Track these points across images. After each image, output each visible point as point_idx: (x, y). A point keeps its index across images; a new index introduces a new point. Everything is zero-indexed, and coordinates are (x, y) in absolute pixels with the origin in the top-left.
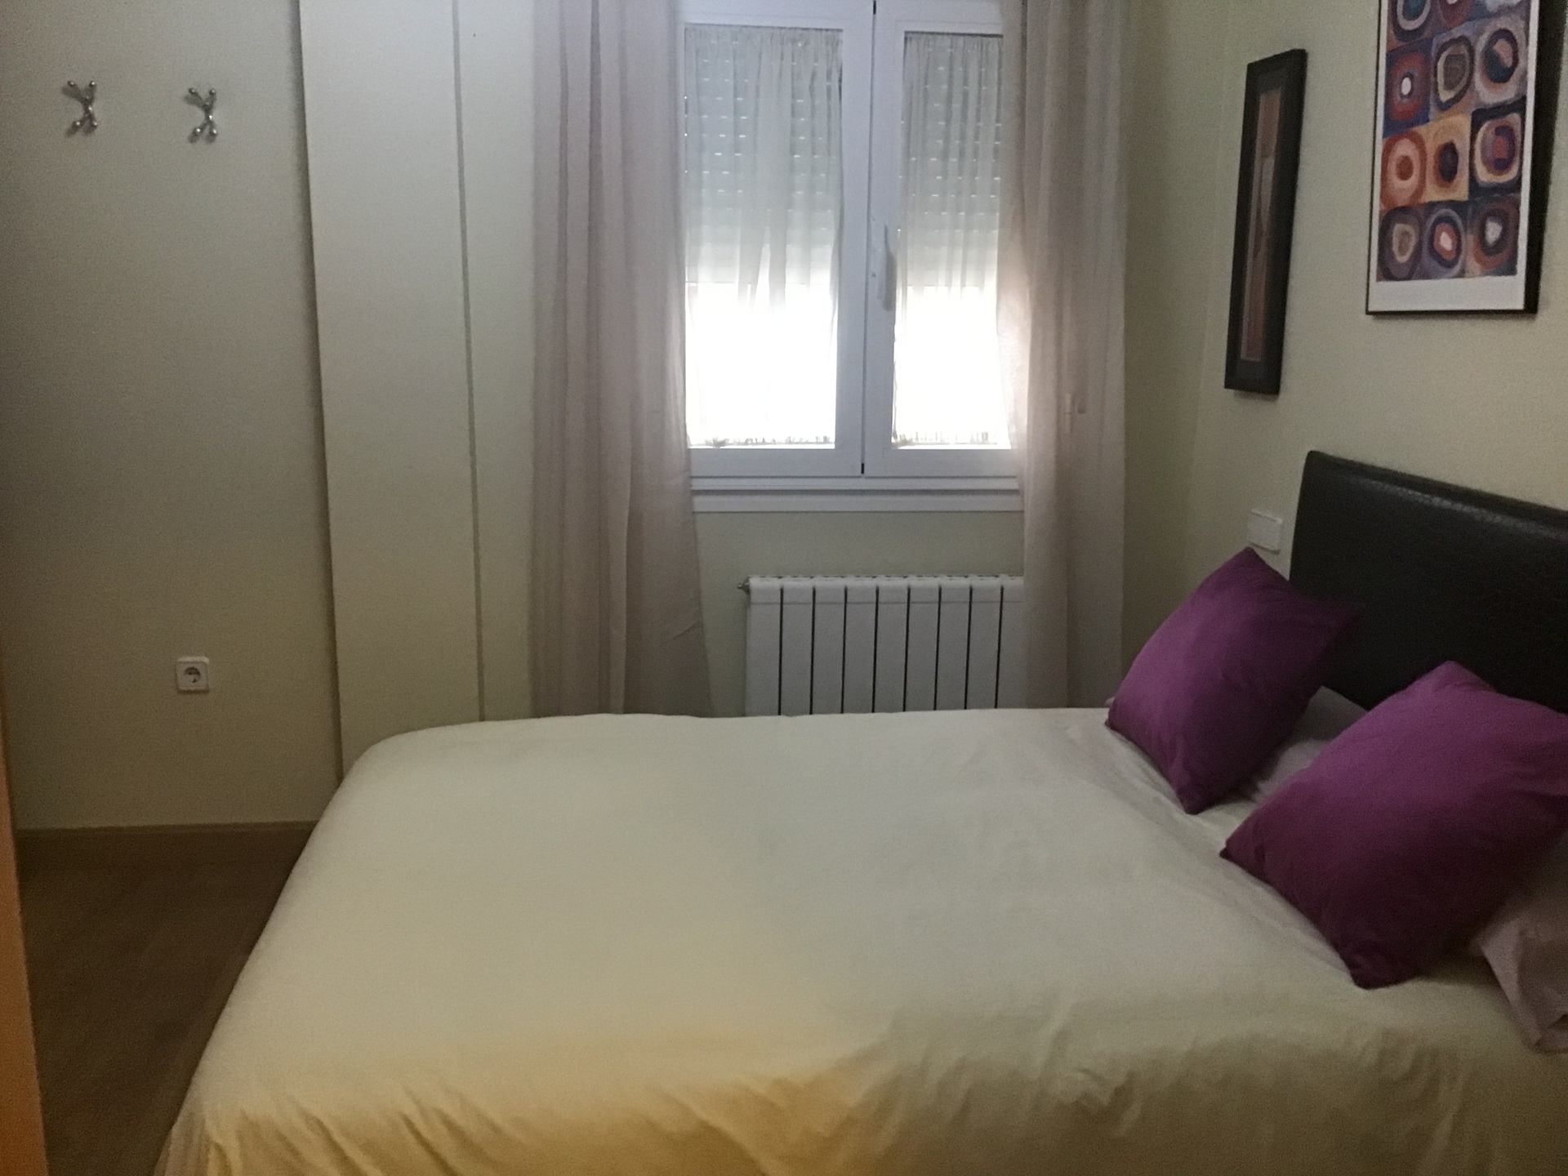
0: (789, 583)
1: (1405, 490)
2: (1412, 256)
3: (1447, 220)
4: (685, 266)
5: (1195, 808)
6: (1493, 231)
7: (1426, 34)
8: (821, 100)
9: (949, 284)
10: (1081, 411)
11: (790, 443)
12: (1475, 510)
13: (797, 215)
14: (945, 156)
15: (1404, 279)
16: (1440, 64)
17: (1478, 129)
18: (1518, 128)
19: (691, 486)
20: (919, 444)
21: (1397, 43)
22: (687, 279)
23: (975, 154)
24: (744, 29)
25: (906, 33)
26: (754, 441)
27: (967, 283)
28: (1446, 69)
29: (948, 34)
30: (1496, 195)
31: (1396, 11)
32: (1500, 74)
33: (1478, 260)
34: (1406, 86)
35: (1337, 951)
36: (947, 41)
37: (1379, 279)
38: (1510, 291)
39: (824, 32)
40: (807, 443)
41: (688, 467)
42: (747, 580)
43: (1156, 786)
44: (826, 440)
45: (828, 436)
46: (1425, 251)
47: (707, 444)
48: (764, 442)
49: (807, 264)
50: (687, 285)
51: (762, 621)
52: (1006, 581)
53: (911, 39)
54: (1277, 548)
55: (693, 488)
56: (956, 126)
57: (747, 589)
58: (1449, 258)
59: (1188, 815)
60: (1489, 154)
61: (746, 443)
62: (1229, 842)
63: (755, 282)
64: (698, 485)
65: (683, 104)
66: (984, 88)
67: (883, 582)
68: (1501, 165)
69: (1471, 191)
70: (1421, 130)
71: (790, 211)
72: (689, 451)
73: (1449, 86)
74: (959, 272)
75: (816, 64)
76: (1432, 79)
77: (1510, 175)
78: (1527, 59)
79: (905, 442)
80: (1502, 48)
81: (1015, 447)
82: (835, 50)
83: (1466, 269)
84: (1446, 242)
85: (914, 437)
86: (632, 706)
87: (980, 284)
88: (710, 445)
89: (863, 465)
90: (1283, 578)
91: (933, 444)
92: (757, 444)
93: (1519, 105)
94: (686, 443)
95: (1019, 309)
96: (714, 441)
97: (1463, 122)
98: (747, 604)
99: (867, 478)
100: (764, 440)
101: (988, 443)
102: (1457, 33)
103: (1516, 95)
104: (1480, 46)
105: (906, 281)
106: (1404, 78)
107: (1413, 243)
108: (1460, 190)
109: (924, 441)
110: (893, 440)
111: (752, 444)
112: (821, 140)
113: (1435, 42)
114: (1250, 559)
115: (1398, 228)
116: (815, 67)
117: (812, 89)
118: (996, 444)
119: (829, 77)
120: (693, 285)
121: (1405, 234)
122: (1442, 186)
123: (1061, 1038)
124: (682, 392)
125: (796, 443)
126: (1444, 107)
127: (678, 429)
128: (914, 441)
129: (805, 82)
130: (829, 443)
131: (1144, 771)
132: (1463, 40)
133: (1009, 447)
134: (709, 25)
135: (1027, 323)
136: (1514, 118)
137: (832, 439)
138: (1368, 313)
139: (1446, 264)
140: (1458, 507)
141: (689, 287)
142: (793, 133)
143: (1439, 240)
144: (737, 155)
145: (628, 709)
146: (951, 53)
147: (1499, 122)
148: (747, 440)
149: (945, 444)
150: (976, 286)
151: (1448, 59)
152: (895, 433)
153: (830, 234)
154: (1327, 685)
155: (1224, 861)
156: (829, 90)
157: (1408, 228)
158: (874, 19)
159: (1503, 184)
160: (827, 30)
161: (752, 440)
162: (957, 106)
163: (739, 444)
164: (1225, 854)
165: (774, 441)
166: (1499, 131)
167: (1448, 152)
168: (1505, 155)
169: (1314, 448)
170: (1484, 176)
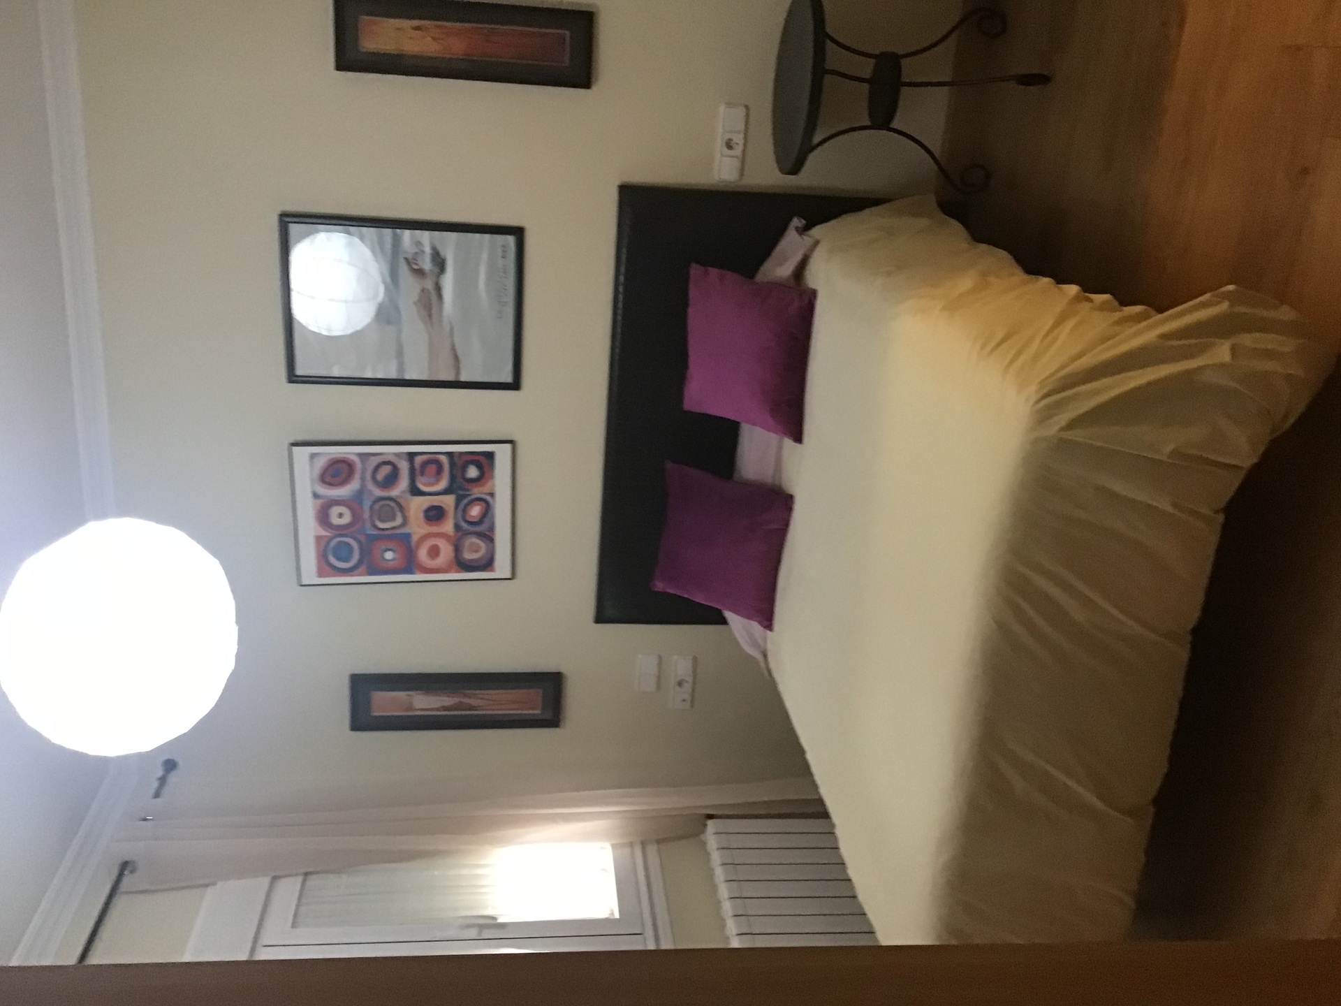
2: (481, 540)
3: (465, 511)
6: (472, 472)
7: (362, 538)
15: (494, 546)
16: (381, 526)
17: (420, 490)
18: (425, 457)
21: (363, 568)
28: (385, 521)
30: (455, 472)
31: (346, 569)
32: (394, 475)
33: (486, 482)
34: (388, 556)
37: (493, 570)
38: (502, 454)
46: (481, 528)
58: (484, 506)
60: (433, 480)
68: (440, 470)
69: (451, 493)
70: (414, 540)
73: (395, 518)
76: (389, 532)
77: (444, 459)
78: (389, 453)
80: (381, 476)
83: (489, 492)
84: (475, 512)
93: (411, 456)
97: (415, 503)
102: (367, 513)
103: (407, 460)
104: (377, 492)
106: (385, 559)
107: (475, 540)
108: (450, 501)
113: (369, 532)
115: (466, 555)
121: (469, 549)
122: (446, 518)
126: (405, 520)
132: (371, 508)
136: (417, 461)
138: (512, 577)
139: (487, 509)
143: (474, 517)
147: (418, 472)
151: (379, 519)
157: (466, 545)
159: (448, 465)
166: (422, 473)
167: (429, 514)
168: (433, 467)
170: (443, 484)
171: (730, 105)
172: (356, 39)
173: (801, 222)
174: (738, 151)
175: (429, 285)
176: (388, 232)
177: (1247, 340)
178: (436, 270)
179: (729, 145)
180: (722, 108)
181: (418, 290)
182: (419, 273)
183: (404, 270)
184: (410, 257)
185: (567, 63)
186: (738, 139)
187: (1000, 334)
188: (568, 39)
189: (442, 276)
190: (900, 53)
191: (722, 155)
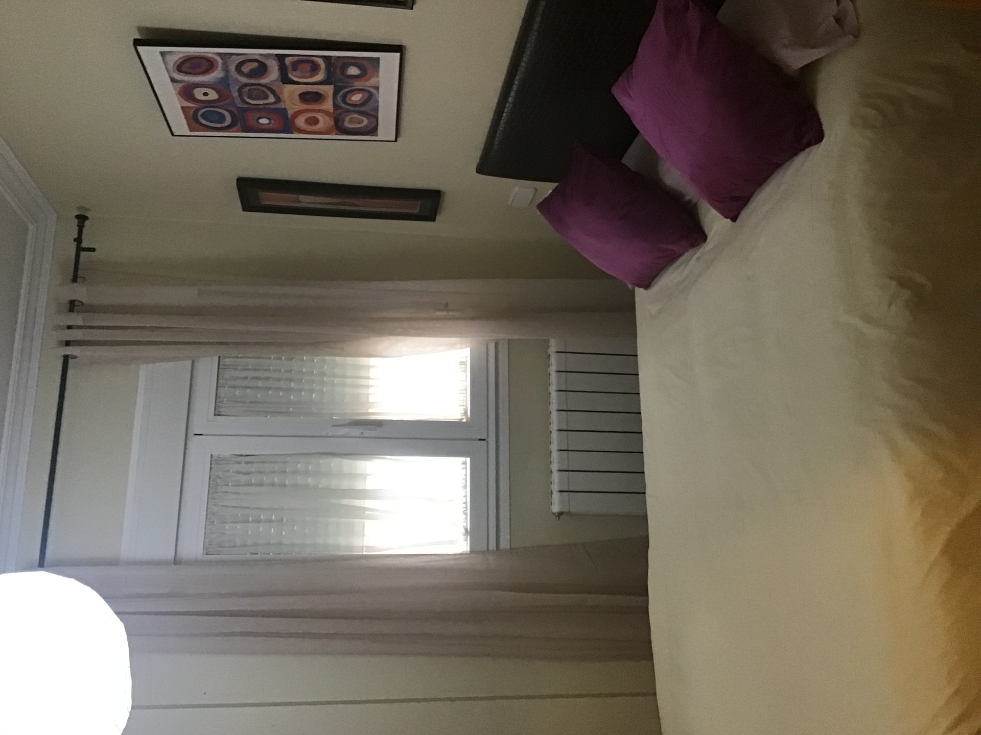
0: (555, 487)
1: (503, 118)
2: (363, 116)
3: (344, 97)
4: (352, 555)
5: (704, 238)
6: (353, 71)
7: (234, 110)
8: (253, 468)
9: (368, 387)
10: (447, 305)
11: (466, 486)
12: (517, 78)
13: (323, 483)
14: (290, 390)
15: (377, 121)
16: (253, 102)
17: (293, 80)
18: (294, 58)
19: (493, 550)
20: (467, 404)
21: (239, 127)
22: (361, 553)
23: (290, 371)
24: (208, 517)
25: (215, 415)
26: (465, 509)
27: (367, 376)
28: (256, 99)
29: (217, 389)
30: (332, 70)
31: (218, 127)
32: (262, 69)
33: (369, 79)
34: (264, 121)
35: (799, 153)
36: (221, 390)
37: (377, 136)
38: (389, 61)
39: (212, 466)
40: (466, 475)
41: (482, 552)
42: (554, 514)
43: (689, 260)
44: (465, 463)
45: (462, 462)
46: (362, 109)
47: (466, 540)
48: (466, 503)
49: (354, 476)
50: (364, 553)
51: (581, 504)
52: (552, 350)
53: (219, 412)
54: (533, 190)
55: (495, 548)
56: (270, 383)
57: (560, 514)
58: (367, 95)
59: (707, 241)
60: (308, 74)
61: (466, 514)
62: (727, 218)
63: (365, 509)
64: (492, 546)
65: (251, 555)
66: (250, 367)
67: (554, 427)
68: (315, 68)
69: (327, 84)
70: (290, 112)
71: (320, 486)
72: (472, 552)
73: (266, 97)
74: (360, 380)
75: (231, 471)
76: (261, 107)
77: (321, 62)
78: (254, 54)
79: (466, 413)
80: (246, 69)
81: (469, 344)
82: (224, 459)
83: (374, 86)
84: (357, 98)
85: (462, 407)
86: (644, 592)
87: (368, 367)
88: (467, 538)
89: (480, 440)
90: (556, 187)
91: (467, 395)
92: (466, 507)
93: (281, 58)
94: (466, 554)
95: (385, 344)
96: (464, 535)
97: (288, 88)
98: (570, 514)
99: (488, 437)
100: (464, 503)
101: (466, 362)
102: (235, 94)
103: (275, 60)
104: (244, 80)
105: (365, 413)
106: (260, 123)
107: (356, 116)
108: (328, 90)
109: (465, 401)
110: (465, 420)
111: (467, 510)
112: (277, 467)
113: (240, 106)
114: (545, 206)
115: (347, 124)
116: (232, 472)
117: (246, 474)
118: (466, 357)
119: (239, 463)
120: (364, 550)
121: (350, 121)
122: (324, 99)
123: (867, 319)
124: (433, 557)
125: (466, 482)
126: (278, 100)
127: (458, 559)
128: (464, 408)
129: (243, 478)
130: (466, 461)
131: (677, 267)
132: (239, 91)
133: (469, 349)
134: (204, 539)
135: (393, 339)
136: (288, 61)
137: (463, 459)
138: (396, 141)
139: (370, 97)
140: (515, 87)
141: (366, 552)
142: (273, 485)
143: (355, 101)
144: (285, 521)
145: (645, 593)
146: (228, 387)
147: (290, 68)
148: (464, 514)
149: (466, 388)
150: (369, 370)
151: (249, 98)
152: (460, 419)
153: (335, 462)
154: (621, 159)
155: (738, 220)
156: (247, 463)
157: (347, 119)
158: (205, 435)
159: (326, 66)
160: (211, 464)
161: (464, 511)
162: (260, 384)
163: (466, 519)
164: (734, 219)
165: (465, 496)
166: (295, 69)
167: (305, 97)
168: (308, 66)
169: (475, 170)
170: (319, 78)
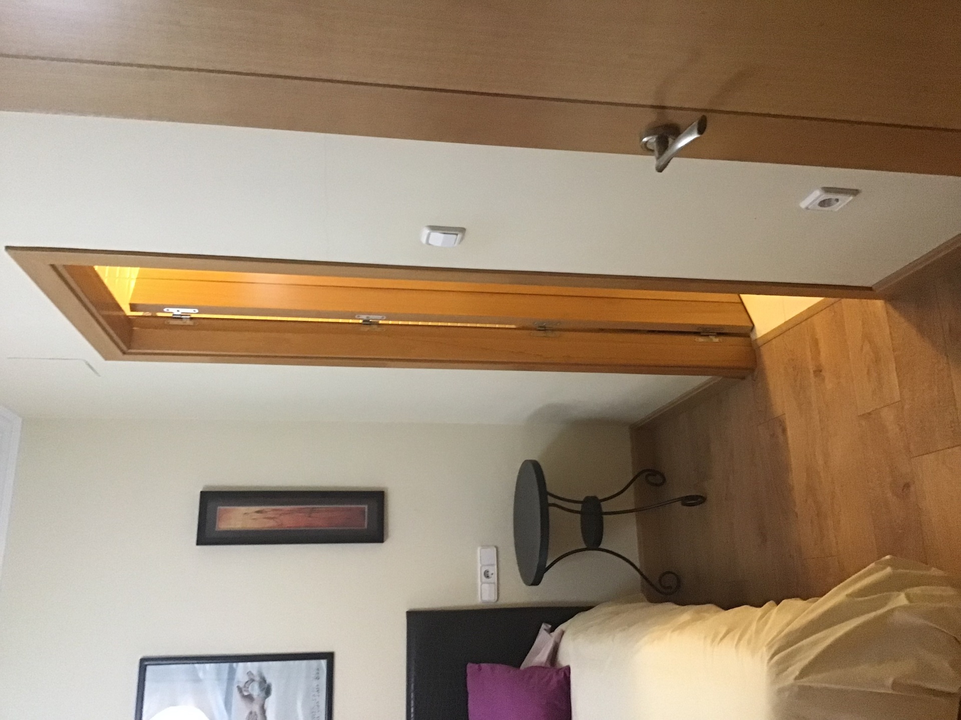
171: (485, 546)
172: (214, 523)
173: (547, 626)
174: (494, 578)
175: (256, 708)
176: (225, 666)
177: (916, 590)
178: (263, 694)
179: (487, 575)
180: (479, 549)
181: (246, 714)
182: (249, 698)
183: (236, 696)
184: (241, 685)
185: (366, 526)
186: (493, 570)
187: (723, 630)
188: (366, 510)
189: (267, 700)
190: (600, 498)
191: (482, 583)
